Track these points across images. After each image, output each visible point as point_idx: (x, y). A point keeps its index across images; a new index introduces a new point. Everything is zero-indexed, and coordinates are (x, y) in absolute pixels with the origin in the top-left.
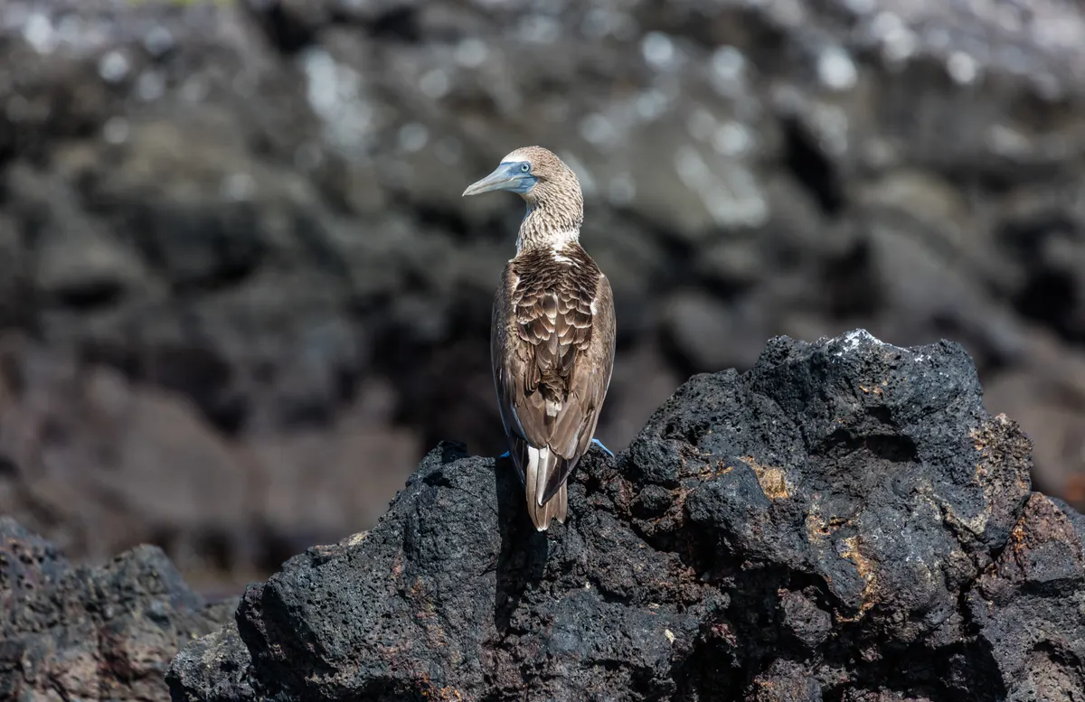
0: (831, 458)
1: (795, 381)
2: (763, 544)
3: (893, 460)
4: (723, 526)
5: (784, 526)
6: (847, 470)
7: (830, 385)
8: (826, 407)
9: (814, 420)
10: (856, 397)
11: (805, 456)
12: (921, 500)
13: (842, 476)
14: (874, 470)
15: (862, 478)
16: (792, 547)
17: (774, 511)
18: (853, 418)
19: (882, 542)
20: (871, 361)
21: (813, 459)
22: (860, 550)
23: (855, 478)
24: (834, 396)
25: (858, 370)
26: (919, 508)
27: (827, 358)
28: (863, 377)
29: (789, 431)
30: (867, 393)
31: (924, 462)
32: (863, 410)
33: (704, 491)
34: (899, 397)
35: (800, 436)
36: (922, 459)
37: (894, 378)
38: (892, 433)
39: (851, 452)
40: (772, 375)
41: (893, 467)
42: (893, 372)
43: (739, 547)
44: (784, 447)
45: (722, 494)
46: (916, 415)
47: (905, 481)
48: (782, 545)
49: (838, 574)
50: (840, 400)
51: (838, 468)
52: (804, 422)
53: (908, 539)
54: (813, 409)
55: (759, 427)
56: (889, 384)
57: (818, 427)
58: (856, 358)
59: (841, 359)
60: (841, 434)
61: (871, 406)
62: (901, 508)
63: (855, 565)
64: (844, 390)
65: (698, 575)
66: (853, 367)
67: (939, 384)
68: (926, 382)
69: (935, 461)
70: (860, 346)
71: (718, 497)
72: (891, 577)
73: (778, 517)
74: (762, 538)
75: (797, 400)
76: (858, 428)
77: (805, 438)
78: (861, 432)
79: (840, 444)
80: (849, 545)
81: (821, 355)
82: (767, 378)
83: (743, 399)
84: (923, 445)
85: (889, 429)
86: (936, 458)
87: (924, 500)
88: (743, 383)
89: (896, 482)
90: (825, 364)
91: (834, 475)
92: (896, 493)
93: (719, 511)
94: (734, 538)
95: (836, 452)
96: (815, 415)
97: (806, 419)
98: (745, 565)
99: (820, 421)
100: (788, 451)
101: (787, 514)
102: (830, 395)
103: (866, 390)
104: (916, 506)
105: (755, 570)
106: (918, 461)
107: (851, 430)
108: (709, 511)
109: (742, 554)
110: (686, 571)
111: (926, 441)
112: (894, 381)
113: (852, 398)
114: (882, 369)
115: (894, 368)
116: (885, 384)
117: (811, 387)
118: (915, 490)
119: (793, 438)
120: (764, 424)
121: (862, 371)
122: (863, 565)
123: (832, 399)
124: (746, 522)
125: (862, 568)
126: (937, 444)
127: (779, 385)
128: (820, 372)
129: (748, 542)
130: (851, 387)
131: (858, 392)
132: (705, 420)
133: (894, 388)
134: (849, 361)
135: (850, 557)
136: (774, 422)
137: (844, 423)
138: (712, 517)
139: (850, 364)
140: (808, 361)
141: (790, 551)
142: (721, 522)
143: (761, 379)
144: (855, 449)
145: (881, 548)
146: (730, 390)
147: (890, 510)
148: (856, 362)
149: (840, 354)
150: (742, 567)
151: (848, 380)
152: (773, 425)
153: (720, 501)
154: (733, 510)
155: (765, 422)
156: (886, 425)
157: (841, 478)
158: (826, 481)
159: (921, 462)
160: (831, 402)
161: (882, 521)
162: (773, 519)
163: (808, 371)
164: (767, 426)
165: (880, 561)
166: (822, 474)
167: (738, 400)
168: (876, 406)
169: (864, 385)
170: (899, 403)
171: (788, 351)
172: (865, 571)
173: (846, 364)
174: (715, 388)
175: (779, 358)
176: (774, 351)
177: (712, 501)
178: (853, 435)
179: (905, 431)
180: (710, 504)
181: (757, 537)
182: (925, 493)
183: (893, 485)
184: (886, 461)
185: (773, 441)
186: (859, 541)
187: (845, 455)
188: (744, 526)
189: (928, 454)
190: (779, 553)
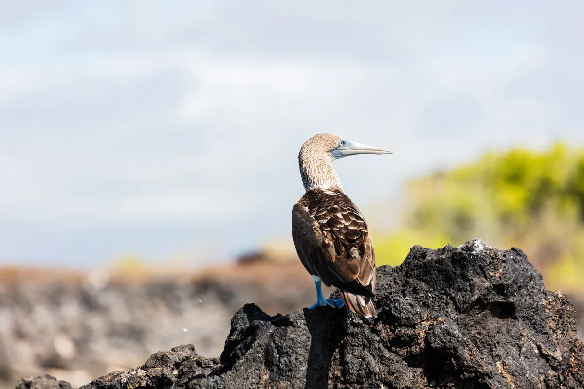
0: (471, 315)
1: (439, 270)
2: (476, 362)
3: (500, 318)
4: (452, 351)
5: (485, 351)
6: (478, 323)
7: (470, 271)
8: (468, 284)
9: (460, 293)
10: (486, 279)
11: (457, 314)
12: (525, 341)
13: (476, 327)
14: (493, 323)
15: (487, 328)
16: (490, 364)
17: (477, 342)
18: (486, 291)
19: (514, 365)
20: (494, 257)
21: (462, 316)
22: (504, 369)
23: (484, 328)
24: (473, 278)
25: (488, 262)
26: (525, 345)
27: (466, 256)
28: (490, 267)
29: (442, 300)
30: (492, 276)
31: (520, 319)
32: (491, 286)
33: (439, 330)
34: (509, 279)
35: (451, 302)
36: (518, 317)
37: (505, 267)
38: (503, 301)
39: (481, 312)
40: (421, 267)
41: (501, 322)
42: (503, 264)
43: (460, 364)
44: (443, 309)
45: (451, 331)
46: (515, 291)
47: (514, 330)
48: (486, 363)
49: (496, 383)
50: (476, 280)
51: (474, 322)
52: (453, 294)
53: (524, 364)
54: (459, 286)
55: (420, 298)
56: (503, 271)
57: (463, 297)
58: (485, 255)
59: (477, 256)
60: (479, 300)
61: (495, 284)
62: (515, 346)
63: (505, 378)
64: (479, 274)
65: (429, 382)
66: (485, 261)
67: (523, 273)
68: (517, 271)
69: (524, 318)
70: (485, 248)
71: (449, 333)
72: (522, 386)
73: (481, 346)
74: (475, 358)
75: (442, 282)
76: (489, 297)
77: (455, 303)
78: (489, 300)
79: (477, 307)
80: (499, 366)
81: (461, 254)
82: (417, 269)
83: (399, 282)
84: (519, 308)
85: (502, 299)
86: (524, 317)
87: (527, 341)
88: (398, 273)
89: (508, 331)
90: (465, 259)
91: (471, 326)
92: (510, 337)
93: (450, 342)
94: (458, 358)
95: (474, 312)
96: (460, 290)
97: (453, 292)
98: (464, 375)
99: (464, 293)
100: (447, 312)
101: (485, 344)
102: (470, 277)
103: (491, 274)
104: (523, 344)
105: (469, 378)
106: (516, 318)
107: (484, 298)
108: (443, 342)
109: (462, 368)
110: (424, 379)
111: (520, 306)
112: (505, 269)
113: (484, 279)
114: (499, 262)
115: (504, 261)
116: (501, 271)
117: (454, 274)
118: (522, 335)
119: (447, 304)
120: (423, 296)
121: (490, 263)
122: (509, 378)
123: (472, 280)
124: (465, 349)
125: (509, 380)
126: (525, 308)
127: (427, 273)
128: (461, 263)
129: (467, 361)
130: (484, 272)
131: (488, 276)
132: (386, 294)
133: (505, 273)
134: (482, 257)
135: (501, 374)
136: (430, 295)
137: (481, 294)
138: (445, 346)
139: (483, 259)
140: (449, 258)
141: (490, 367)
142: (451, 349)
143: (413, 270)
144: (484, 311)
145: (515, 368)
146: (391, 277)
147: (510, 347)
148: (486, 257)
149: (475, 253)
150: (462, 376)
151: (481, 268)
152: (430, 297)
153: (450, 335)
154: (458, 341)
155: (423, 295)
156: (500, 296)
157: (475, 328)
158: (468, 330)
159: (518, 319)
160: (471, 281)
161: (509, 353)
162: (478, 347)
163: (450, 264)
164: (425, 297)
165: (516, 376)
166: (466, 325)
167: (396, 283)
168: (498, 284)
169: (490, 271)
170: (509, 282)
171: (425, 253)
172: (510, 381)
173: (480, 258)
174: (382, 276)
175: (420, 257)
176: (416, 253)
177: (445, 336)
178: (485, 302)
179: (511, 299)
180: (443, 338)
181: (472, 358)
182: (527, 337)
183: (508, 332)
184: (496, 318)
185: (433, 306)
186: (504, 364)
187: (478, 314)
188: (464, 351)
189: (521, 315)
190: (485, 368)
